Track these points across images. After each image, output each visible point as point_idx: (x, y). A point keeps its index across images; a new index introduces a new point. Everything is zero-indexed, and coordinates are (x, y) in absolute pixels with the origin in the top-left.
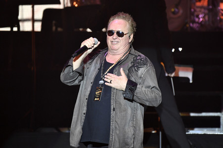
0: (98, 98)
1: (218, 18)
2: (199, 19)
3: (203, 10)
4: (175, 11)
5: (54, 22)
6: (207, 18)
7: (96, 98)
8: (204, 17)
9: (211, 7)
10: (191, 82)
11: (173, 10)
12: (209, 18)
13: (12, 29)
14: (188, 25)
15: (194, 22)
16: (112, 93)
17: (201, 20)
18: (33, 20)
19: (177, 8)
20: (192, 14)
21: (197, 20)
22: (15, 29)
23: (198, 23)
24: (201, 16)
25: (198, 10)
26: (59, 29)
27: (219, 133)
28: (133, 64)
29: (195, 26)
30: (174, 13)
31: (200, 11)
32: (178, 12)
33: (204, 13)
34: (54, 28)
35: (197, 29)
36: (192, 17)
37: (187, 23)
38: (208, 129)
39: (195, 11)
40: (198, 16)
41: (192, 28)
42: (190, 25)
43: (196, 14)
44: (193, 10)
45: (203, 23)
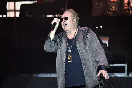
0: (70, 60)
1: (124, 8)
2: (112, 9)
3: (114, 4)
4: (98, 4)
5: (27, 12)
6: (117, 8)
7: (69, 60)
8: (115, 8)
9: (119, 2)
10: (108, 46)
11: (97, 4)
12: (118, 8)
13: (3, 16)
14: (106, 13)
15: (109, 11)
16: (80, 56)
17: (113, 9)
18: (15, 11)
19: (99, 3)
20: (108, 6)
21: (111, 9)
22: (5, 16)
23: (111, 11)
24: (113, 7)
25: (112, 3)
26: (31, 16)
27: (124, 76)
28: (83, 35)
29: (110, 13)
30: (97, 6)
31: (113, 4)
32: (100, 5)
33: (115, 5)
34: (27, 15)
35: (111, 15)
36: (108, 8)
37: (105, 12)
38: (118, 73)
39: (110, 4)
40: (111, 7)
41: (108, 14)
42: (107, 13)
43: (110, 6)
44: (108, 4)
45: (115, 11)
